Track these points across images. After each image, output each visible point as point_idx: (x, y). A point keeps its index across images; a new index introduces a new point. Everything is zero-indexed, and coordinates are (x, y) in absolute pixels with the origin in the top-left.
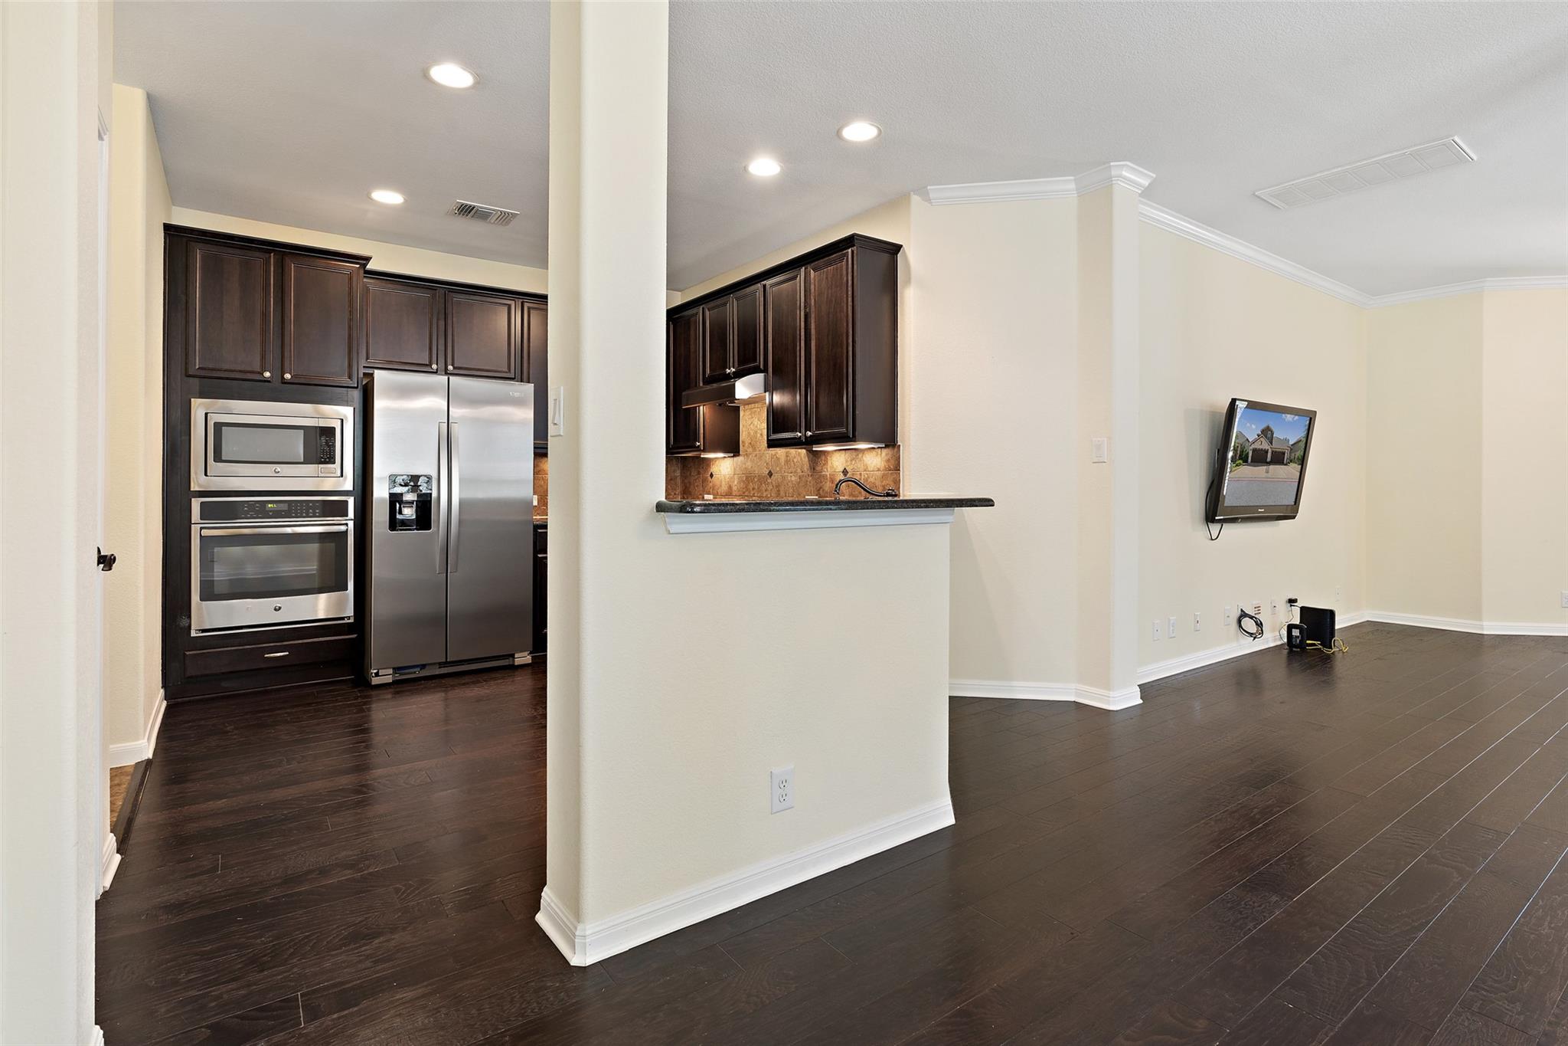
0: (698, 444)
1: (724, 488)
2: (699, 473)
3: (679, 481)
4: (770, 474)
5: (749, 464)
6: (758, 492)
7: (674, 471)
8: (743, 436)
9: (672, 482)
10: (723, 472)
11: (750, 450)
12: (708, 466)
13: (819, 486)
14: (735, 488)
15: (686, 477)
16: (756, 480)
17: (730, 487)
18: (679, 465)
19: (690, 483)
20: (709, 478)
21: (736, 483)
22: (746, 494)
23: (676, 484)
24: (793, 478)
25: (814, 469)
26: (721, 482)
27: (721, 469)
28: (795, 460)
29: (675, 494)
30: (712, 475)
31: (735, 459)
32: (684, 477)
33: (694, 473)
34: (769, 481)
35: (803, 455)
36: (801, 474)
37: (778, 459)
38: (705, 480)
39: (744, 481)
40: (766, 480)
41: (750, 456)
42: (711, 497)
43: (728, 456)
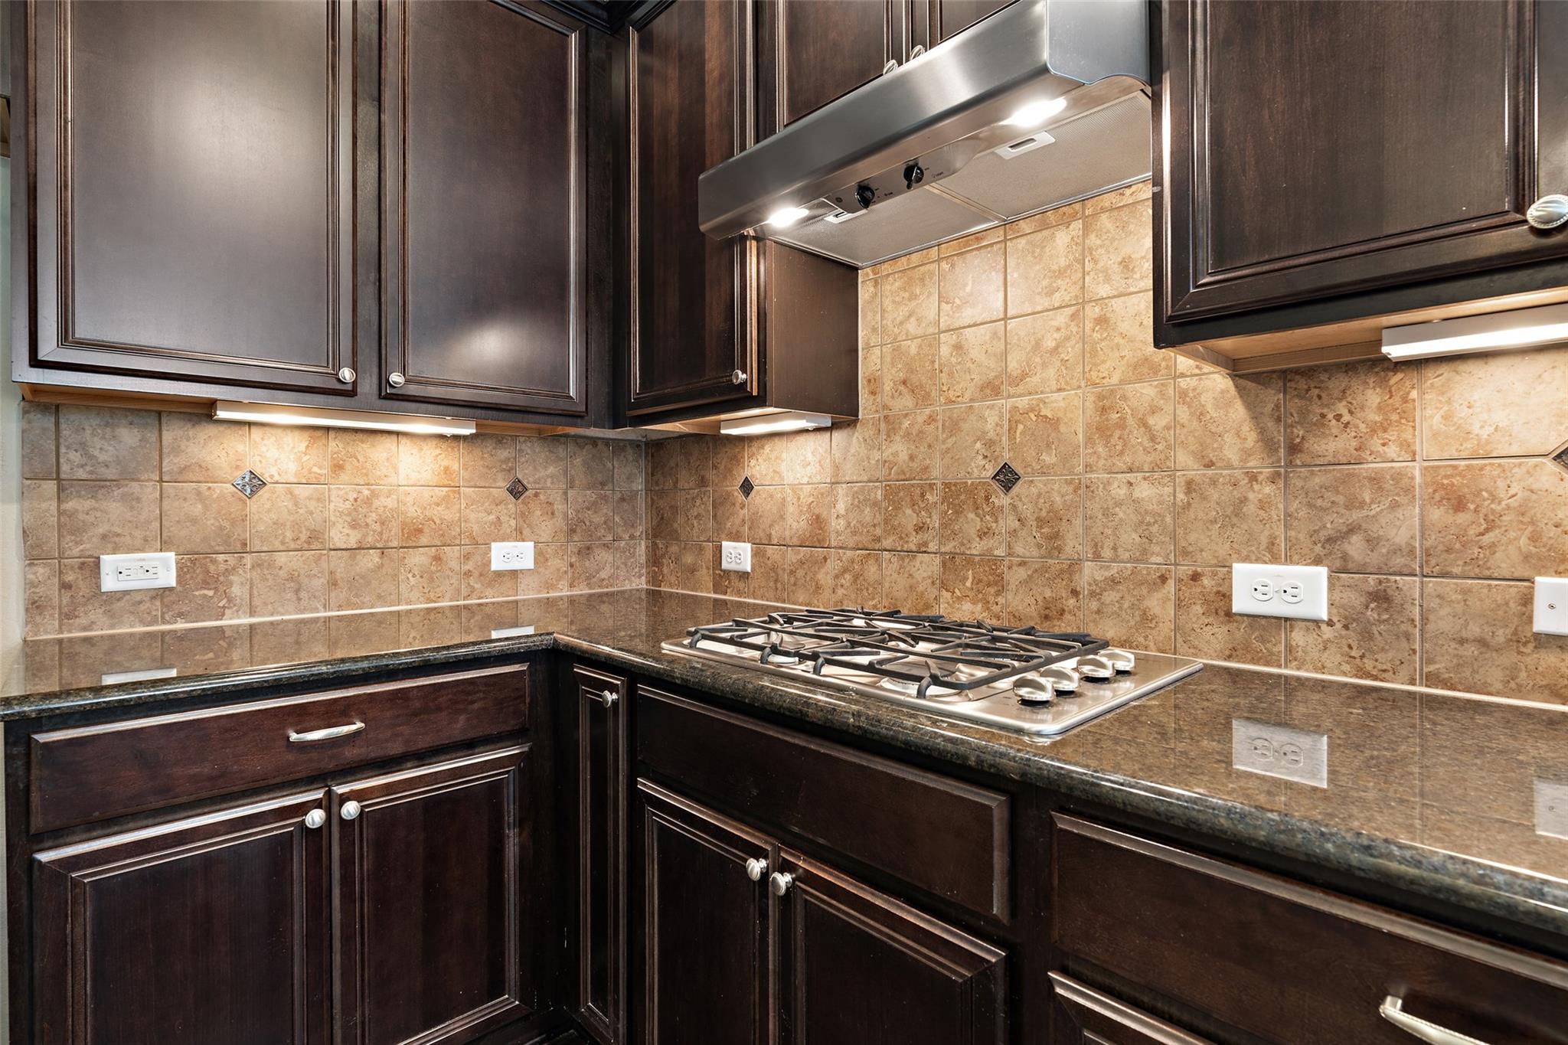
0: (742, 376)
1: (795, 524)
2: (703, 482)
3: (641, 503)
4: (1007, 477)
5: (899, 450)
6: (943, 539)
7: (630, 478)
8: (869, 363)
9: (625, 506)
10: (789, 478)
11: (906, 401)
12: (736, 460)
13: (1332, 523)
14: (836, 525)
15: (662, 494)
16: (931, 498)
17: (818, 522)
18: (642, 462)
19: (674, 509)
20: (739, 496)
21: (841, 507)
22: (887, 543)
23: (634, 509)
24: (1144, 491)
25: (1293, 449)
26: (784, 502)
27: (783, 467)
28: (1157, 422)
29: (632, 537)
30: (747, 487)
31: (837, 435)
32: (656, 493)
33: (686, 481)
34: (1001, 499)
35: (1207, 399)
36: (1196, 472)
37: (1054, 423)
38: (721, 502)
39: (875, 504)
40: (987, 498)
41: (906, 424)
42: (745, 550)
43: (810, 425)
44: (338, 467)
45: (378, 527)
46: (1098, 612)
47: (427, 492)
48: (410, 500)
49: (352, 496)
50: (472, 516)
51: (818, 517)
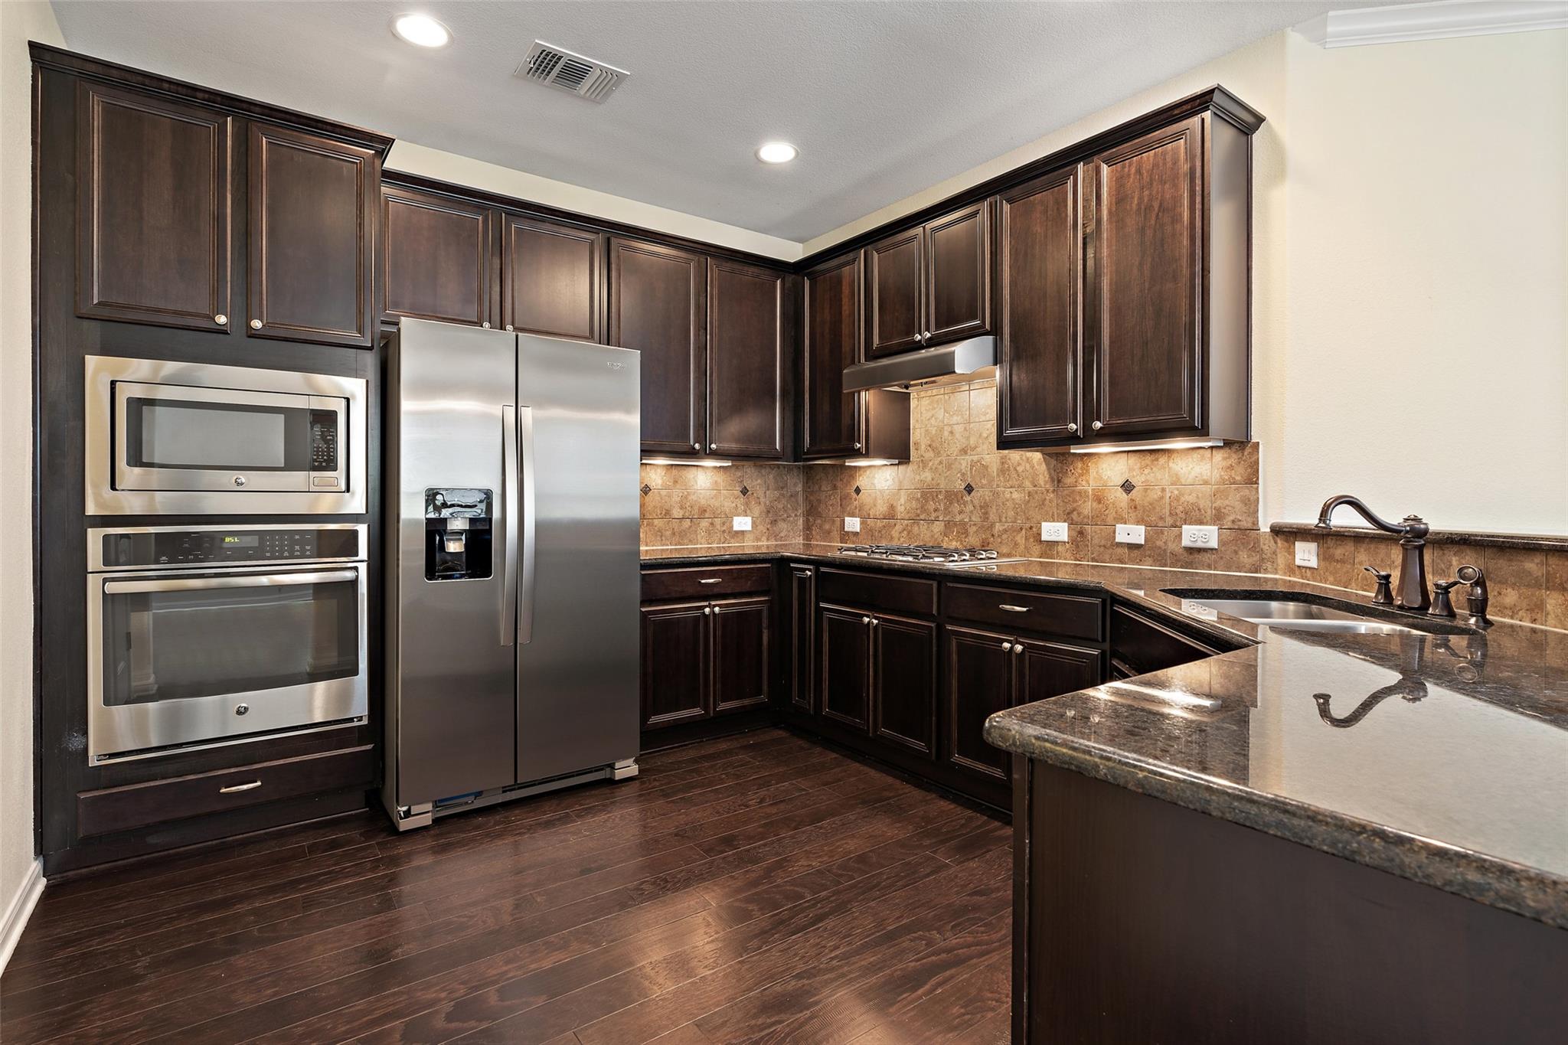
0: (859, 445)
1: (881, 508)
2: (835, 487)
3: (800, 498)
4: (969, 489)
5: (927, 475)
6: (945, 515)
7: (795, 485)
8: (916, 435)
9: (793, 499)
10: (878, 486)
11: (930, 454)
12: (853, 477)
13: (1069, 508)
14: (900, 509)
15: (812, 493)
16: (940, 497)
17: (892, 507)
18: (801, 476)
19: (819, 501)
20: (854, 495)
21: (902, 501)
22: (922, 517)
23: (797, 501)
24: (1016, 495)
25: (1059, 481)
26: (876, 499)
27: (876, 481)
28: (1020, 469)
29: (796, 515)
30: (858, 491)
31: (901, 467)
32: (808, 492)
33: (826, 487)
34: (968, 498)
35: (1035, 461)
36: (1031, 489)
37: (986, 467)
38: (845, 498)
39: (918, 499)
40: (962, 497)
41: (931, 464)
42: (856, 521)
43: (888, 463)
44: (676, 482)
45: (689, 509)
46: (1001, 543)
47: (708, 493)
48: (701, 496)
49: (681, 494)
50: (726, 504)
51: (892, 505)
